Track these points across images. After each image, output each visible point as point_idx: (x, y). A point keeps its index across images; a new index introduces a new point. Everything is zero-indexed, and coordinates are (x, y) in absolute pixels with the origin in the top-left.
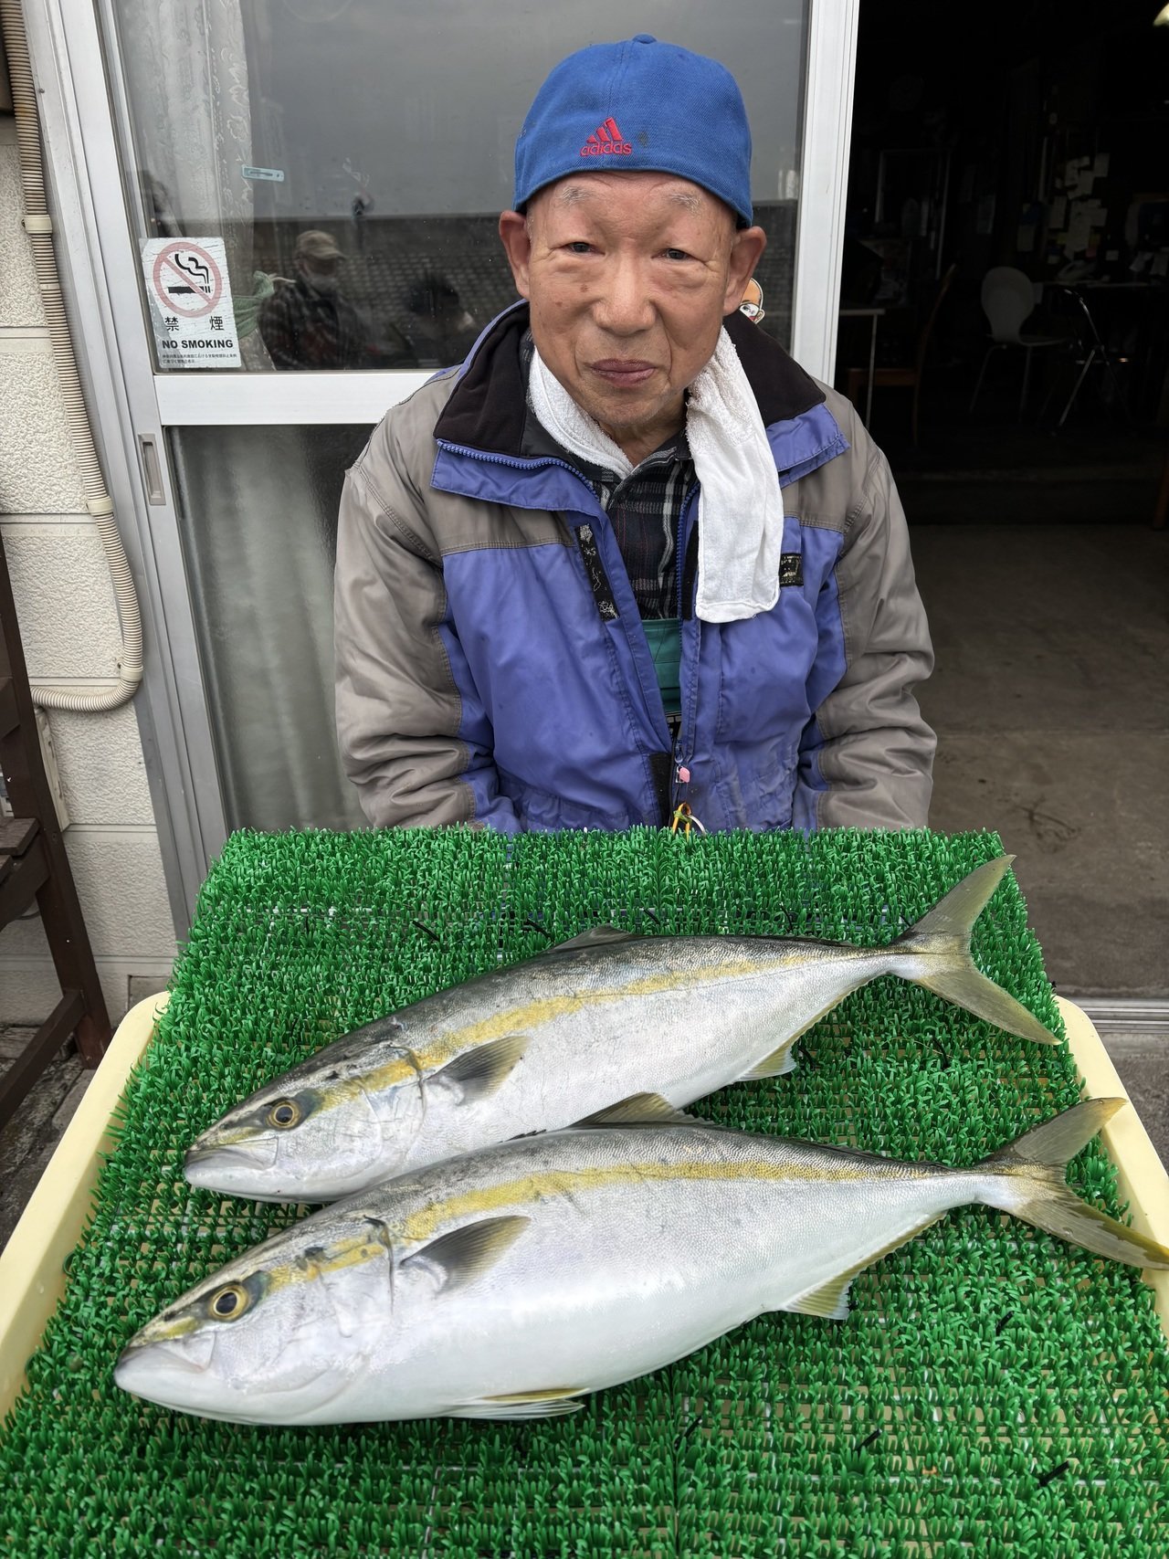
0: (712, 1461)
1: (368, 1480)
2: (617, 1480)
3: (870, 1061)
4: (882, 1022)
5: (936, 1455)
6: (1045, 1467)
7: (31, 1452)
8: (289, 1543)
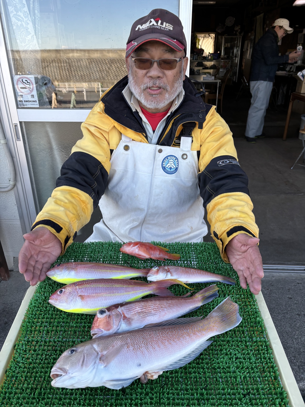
0: (168, 394)
1: (88, 401)
2: (146, 399)
5: (220, 390)
6: (245, 393)
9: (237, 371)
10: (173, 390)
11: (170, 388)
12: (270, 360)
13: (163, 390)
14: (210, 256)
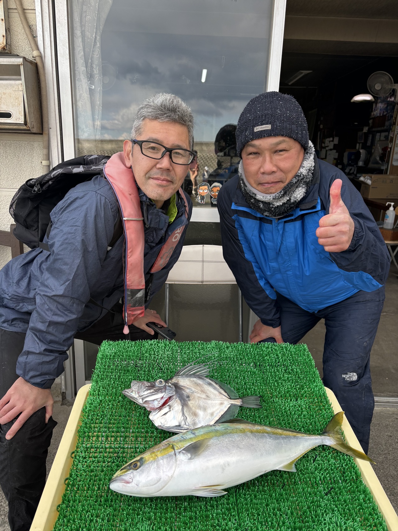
0: (245, 495)
1: (160, 505)
2: (222, 500)
3: (278, 399)
4: (280, 390)
5: (300, 490)
6: (327, 490)
7: (71, 502)
8: (142, 519)
9: (316, 472)
10: (250, 491)
11: (246, 489)
12: (350, 461)
13: (239, 491)
14: (278, 358)
